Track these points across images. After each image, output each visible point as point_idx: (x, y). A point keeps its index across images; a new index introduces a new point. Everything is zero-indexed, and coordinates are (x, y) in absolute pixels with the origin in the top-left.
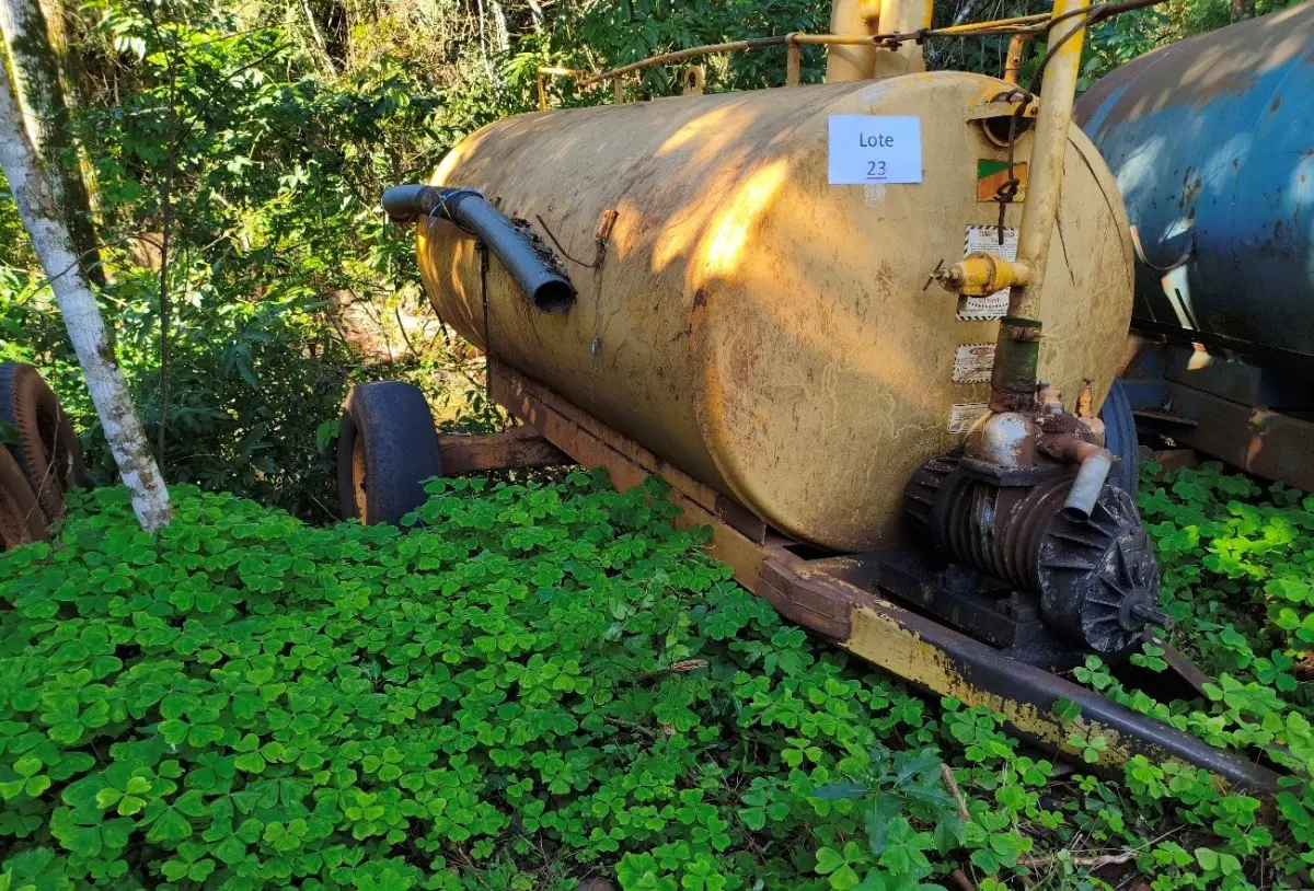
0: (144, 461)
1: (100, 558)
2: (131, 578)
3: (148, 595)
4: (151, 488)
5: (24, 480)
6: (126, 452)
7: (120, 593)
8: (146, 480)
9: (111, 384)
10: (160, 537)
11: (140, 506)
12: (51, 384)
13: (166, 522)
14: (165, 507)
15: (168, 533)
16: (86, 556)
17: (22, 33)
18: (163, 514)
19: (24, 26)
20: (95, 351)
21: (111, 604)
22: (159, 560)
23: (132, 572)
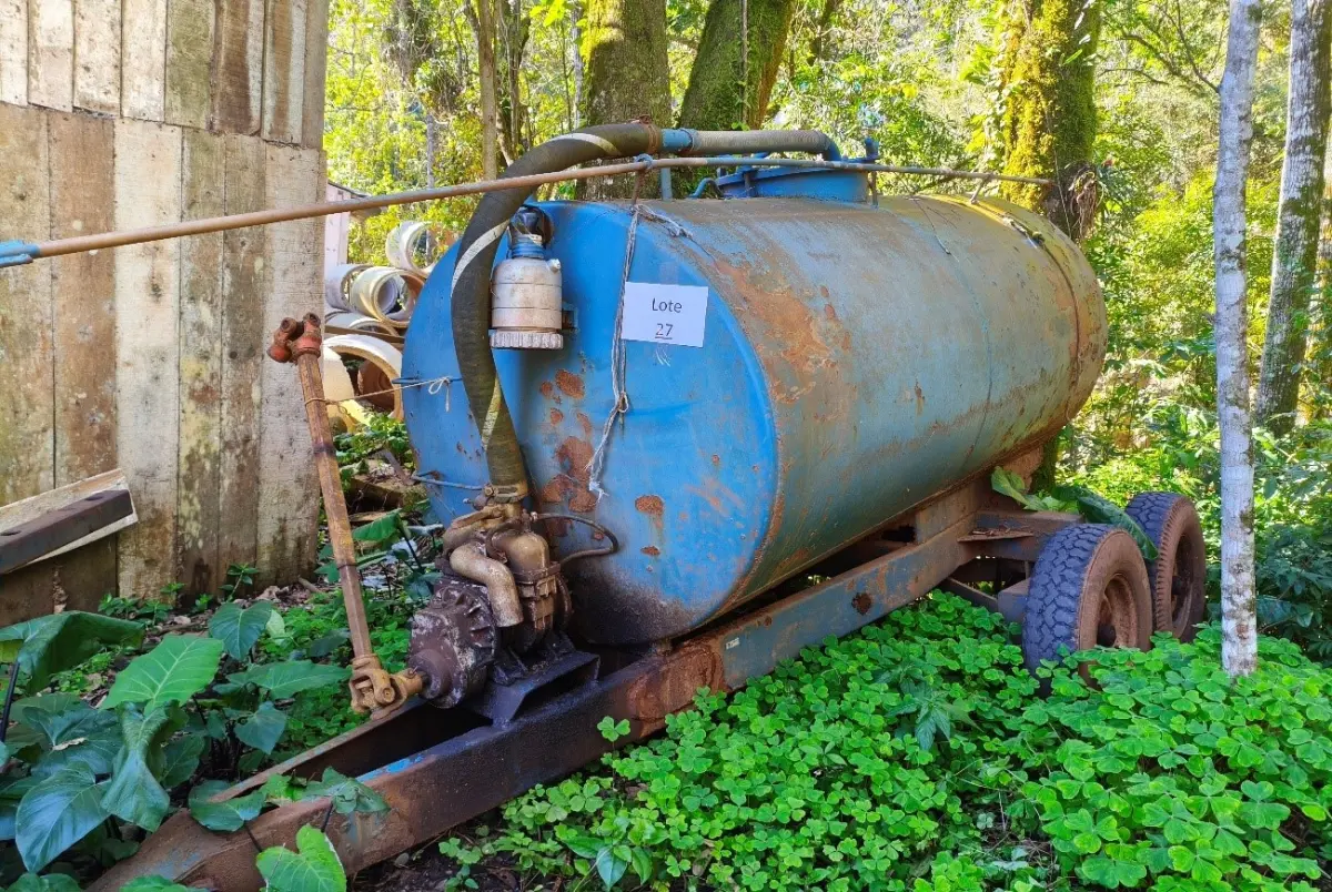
0: (1246, 614)
1: (1180, 679)
2: (1197, 705)
3: (1205, 725)
4: (1243, 638)
5: (1148, 593)
6: (1233, 603)
7: (1183, 713)
8: (1241, 630)
9: (1240, 545)
10: (1235, 682)
11: (1228, 649)
12: (1202, 516)
13: (1246, 671)
14: (1249, 658)
15: (1244, 681)
16: (1169, 674)
17: (1297, 195)
18: (1246, 664)
19: (1301, 190)
20: (1237, 514)
21: (1174, 719)
22: (1228, 702)
23: (1199, 701)
